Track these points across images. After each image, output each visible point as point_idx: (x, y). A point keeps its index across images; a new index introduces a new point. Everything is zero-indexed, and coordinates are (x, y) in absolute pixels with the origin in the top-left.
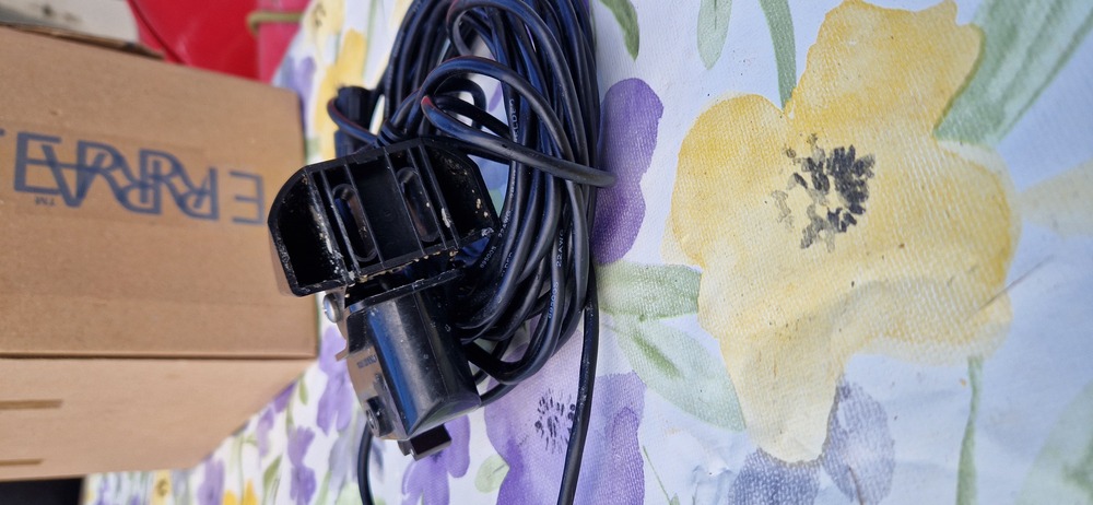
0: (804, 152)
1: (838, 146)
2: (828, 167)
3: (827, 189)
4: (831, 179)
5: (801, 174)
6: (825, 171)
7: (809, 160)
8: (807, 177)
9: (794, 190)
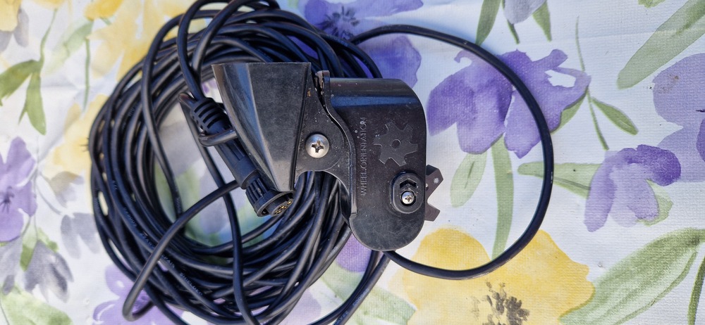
0: (496, 288)
1: (515, 296)
2: (506, 303)
3: (502, 313)
4: (506, 310)
5: (491, 298)
6: (504, 304)
7: (498, 294)
8: (494, 301)
9: (484, 303)
